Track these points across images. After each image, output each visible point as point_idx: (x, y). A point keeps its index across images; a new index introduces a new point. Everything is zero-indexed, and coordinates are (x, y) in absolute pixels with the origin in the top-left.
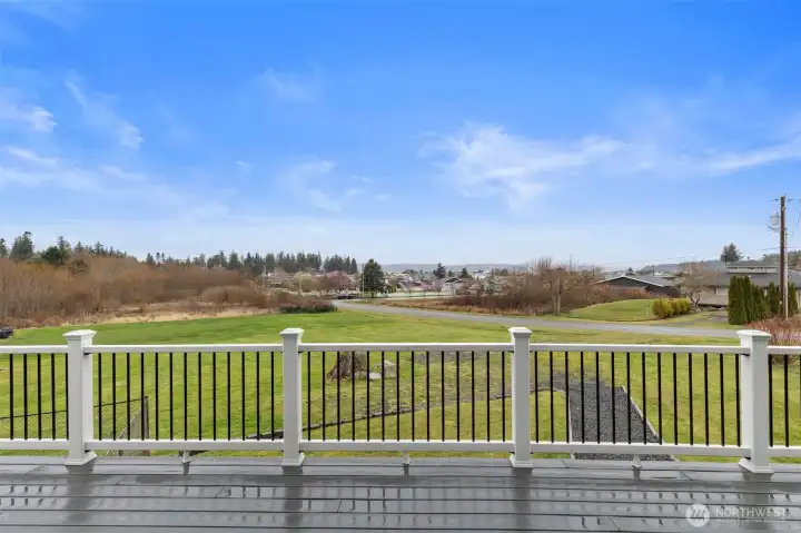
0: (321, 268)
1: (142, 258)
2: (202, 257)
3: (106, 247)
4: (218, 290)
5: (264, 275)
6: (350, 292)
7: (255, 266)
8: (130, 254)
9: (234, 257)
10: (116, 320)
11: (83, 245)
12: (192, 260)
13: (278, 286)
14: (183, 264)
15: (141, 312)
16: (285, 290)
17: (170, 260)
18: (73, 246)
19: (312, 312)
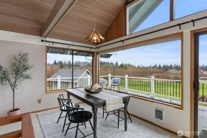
1: (137, 66)
3: (130, 64)
4: (156, 75)
5: (169, 71)
6: (204, 78)
9: (160, 65)
11: (126, 64)
12: (148, 67)
13: (174, 74)
14: (146, 67)
16: (177, 76)
18: (124, 64)
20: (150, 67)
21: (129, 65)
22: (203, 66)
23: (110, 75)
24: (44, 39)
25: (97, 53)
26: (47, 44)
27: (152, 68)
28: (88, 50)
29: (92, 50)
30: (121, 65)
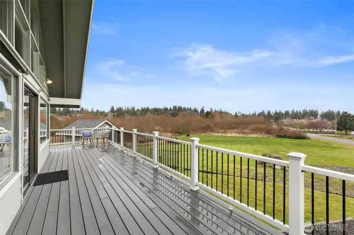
0: (318, 117)
2: (255, 113)
4: (255, 126)
7: (278, 116)
8: (230, 112)
9: (269, 112)
10: (216, 134)
11: (217, 110)
12: (251, 114)
14: (248, 116)
15: (224, 132)
17: (243, 114)
19: (293, 138)
20: (254, 115)
27: (257, 116)
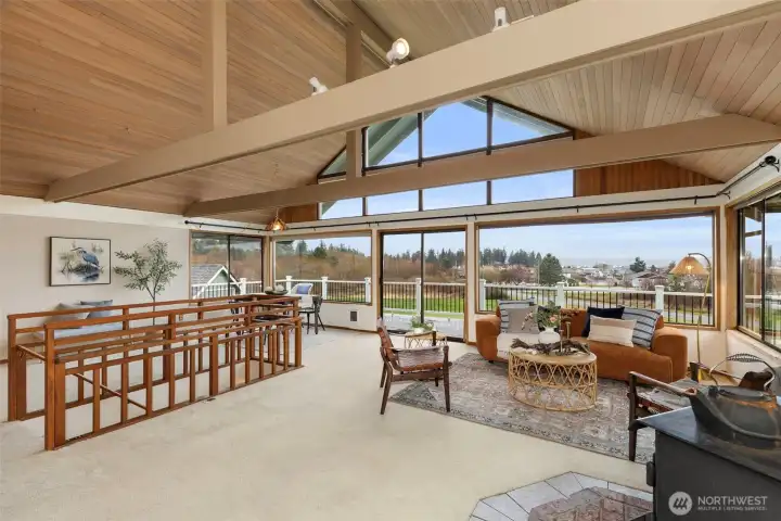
0: (506, 262)
2: (408, 253)
5: (455, 267)
7: (448, 260)
9: (432, 252)
12: (401, 256)
20: (406, 257)
21: (343, 250)
22: (533, 253)
23: (289, 279)
24: (189, 220)
25: (271, 239)
26: (193, 227)
27: (410, 261)
28: (255, 233)
29: (262, 234)
30: (317, 249)
